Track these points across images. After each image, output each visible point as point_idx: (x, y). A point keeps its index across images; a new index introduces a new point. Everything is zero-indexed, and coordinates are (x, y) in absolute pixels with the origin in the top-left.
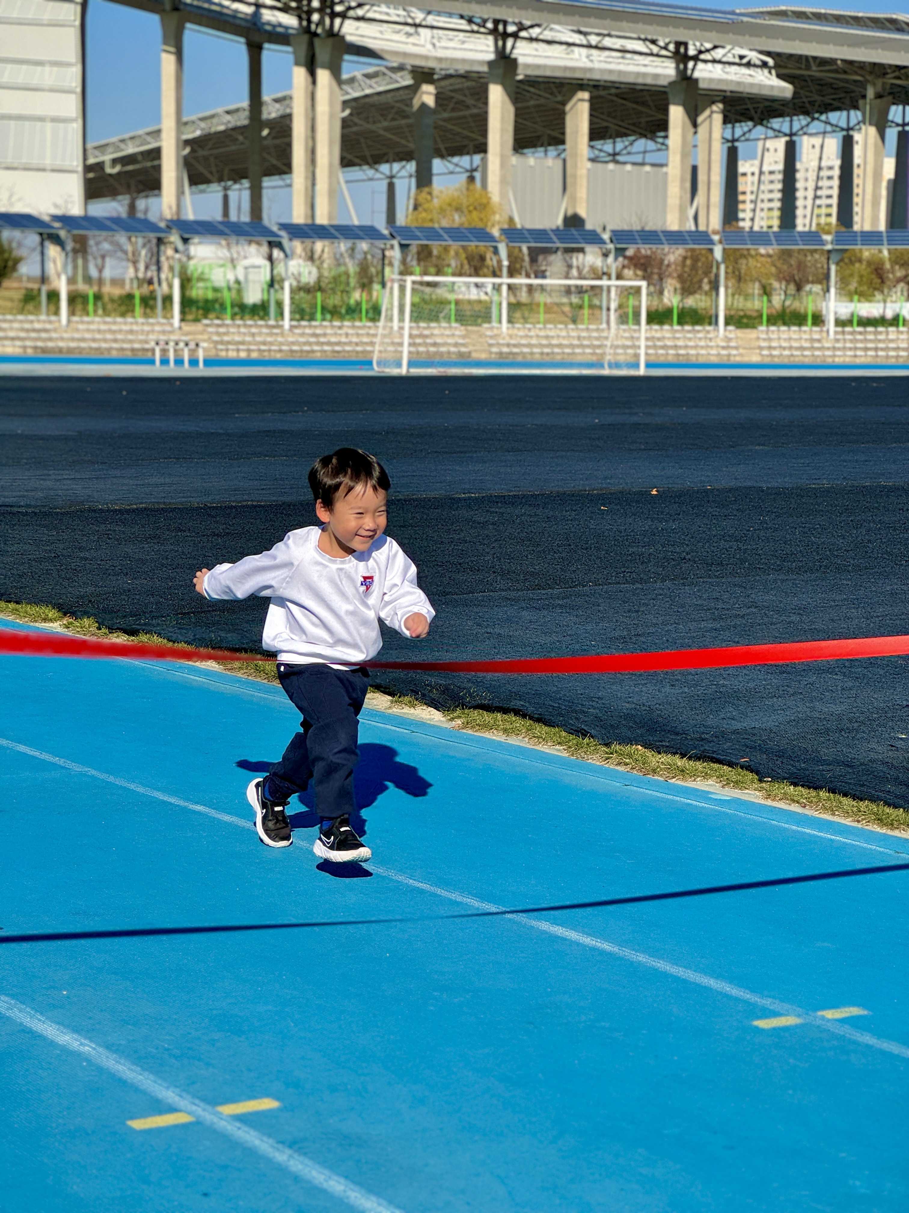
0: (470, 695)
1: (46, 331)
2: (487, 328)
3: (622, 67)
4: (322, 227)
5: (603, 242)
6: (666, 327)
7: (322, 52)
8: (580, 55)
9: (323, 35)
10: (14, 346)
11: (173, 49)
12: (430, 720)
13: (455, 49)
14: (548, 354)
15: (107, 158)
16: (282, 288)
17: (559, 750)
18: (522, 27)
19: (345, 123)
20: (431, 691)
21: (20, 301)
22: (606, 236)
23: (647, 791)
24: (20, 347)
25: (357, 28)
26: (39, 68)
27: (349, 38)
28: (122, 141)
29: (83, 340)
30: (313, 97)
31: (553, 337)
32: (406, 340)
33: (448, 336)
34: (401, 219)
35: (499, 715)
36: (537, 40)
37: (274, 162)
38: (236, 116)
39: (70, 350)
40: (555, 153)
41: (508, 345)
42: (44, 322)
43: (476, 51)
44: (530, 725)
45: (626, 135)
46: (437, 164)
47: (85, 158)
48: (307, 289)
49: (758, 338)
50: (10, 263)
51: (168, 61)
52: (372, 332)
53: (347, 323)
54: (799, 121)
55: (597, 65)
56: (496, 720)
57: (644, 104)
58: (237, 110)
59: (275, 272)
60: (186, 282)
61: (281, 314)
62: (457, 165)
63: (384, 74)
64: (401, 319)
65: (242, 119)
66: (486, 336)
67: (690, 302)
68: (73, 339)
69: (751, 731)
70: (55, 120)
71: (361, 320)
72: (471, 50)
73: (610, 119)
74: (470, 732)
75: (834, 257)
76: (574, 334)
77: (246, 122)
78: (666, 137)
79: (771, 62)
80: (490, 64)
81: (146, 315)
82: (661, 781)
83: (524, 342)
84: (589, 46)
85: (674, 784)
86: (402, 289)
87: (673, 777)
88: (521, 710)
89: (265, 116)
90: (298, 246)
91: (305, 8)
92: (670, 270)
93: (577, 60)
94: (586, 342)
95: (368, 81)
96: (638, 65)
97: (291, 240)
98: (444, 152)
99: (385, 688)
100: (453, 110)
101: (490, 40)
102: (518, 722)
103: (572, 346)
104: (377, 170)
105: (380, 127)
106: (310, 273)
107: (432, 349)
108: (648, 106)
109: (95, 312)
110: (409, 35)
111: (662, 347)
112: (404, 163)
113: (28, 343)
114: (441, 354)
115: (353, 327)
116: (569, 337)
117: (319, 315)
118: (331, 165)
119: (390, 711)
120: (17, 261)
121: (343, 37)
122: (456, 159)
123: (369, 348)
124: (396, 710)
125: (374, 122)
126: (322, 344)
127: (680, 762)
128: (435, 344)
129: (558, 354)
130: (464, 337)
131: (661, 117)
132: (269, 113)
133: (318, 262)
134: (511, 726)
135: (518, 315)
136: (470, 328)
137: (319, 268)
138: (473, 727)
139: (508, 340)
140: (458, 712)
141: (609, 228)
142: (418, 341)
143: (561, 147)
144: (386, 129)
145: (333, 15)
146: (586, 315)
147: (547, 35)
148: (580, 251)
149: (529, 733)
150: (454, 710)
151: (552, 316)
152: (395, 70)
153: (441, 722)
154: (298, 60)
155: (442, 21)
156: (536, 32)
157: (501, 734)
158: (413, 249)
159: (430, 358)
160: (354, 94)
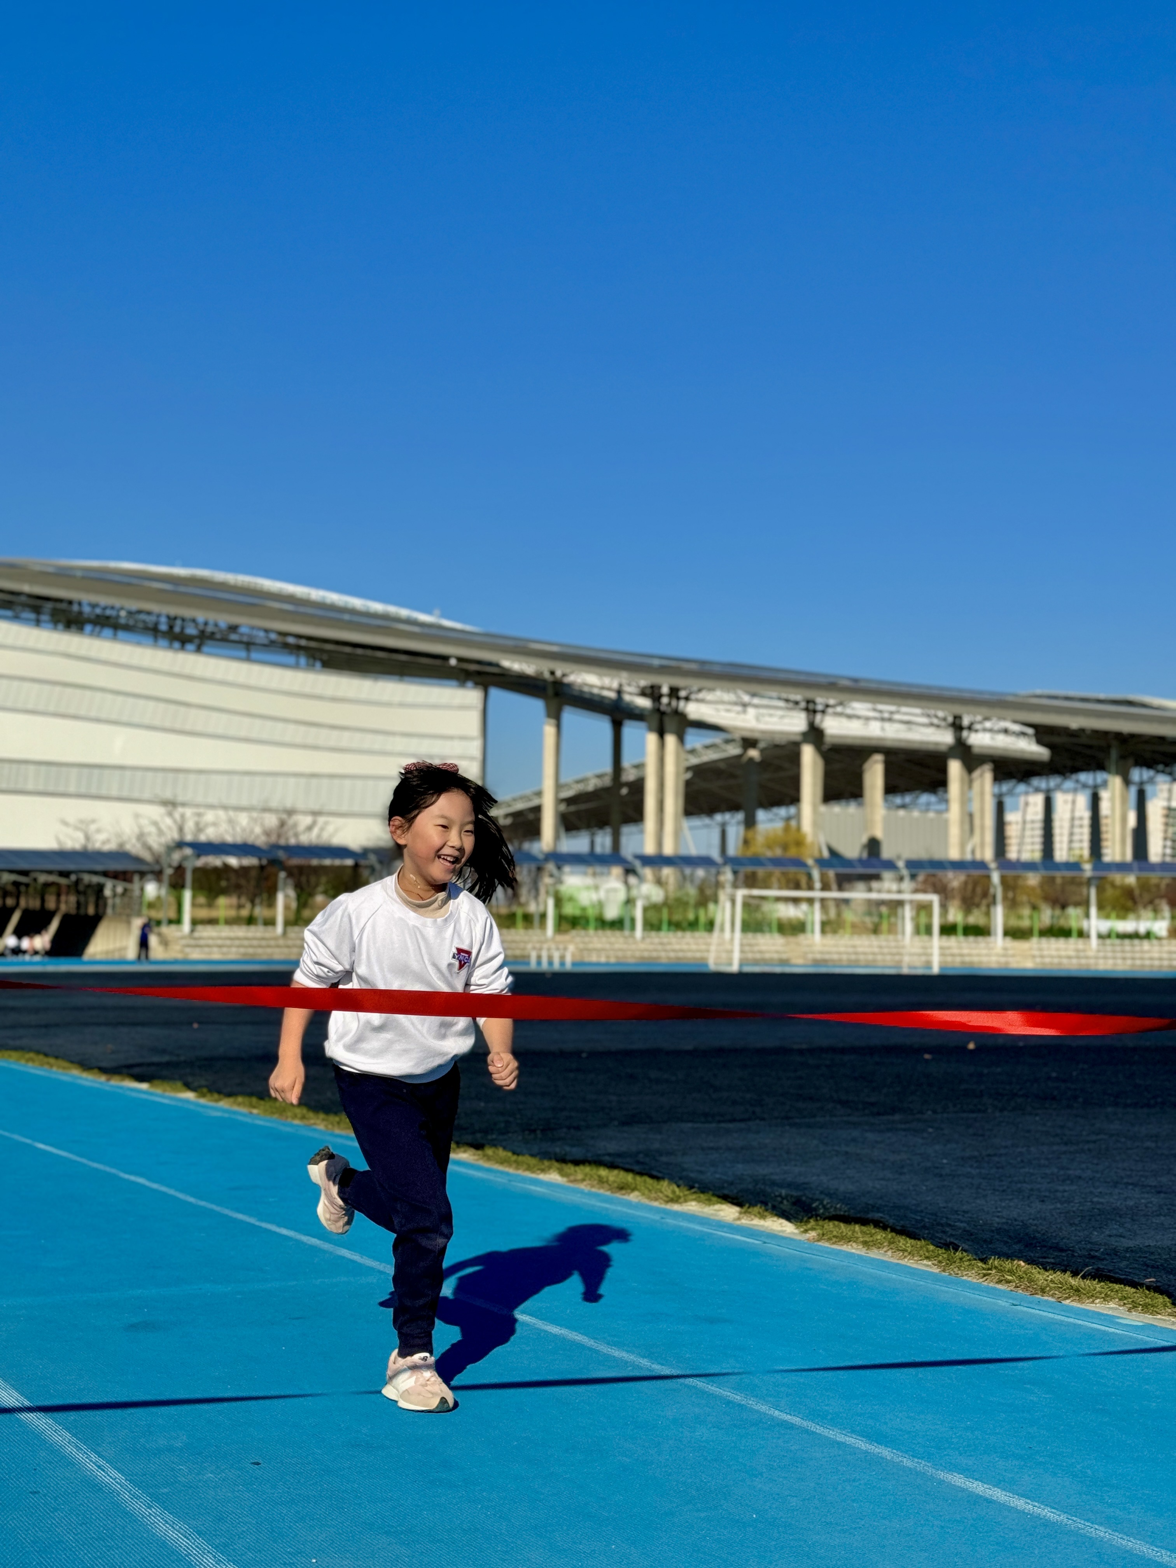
0: (824, 1207)
2: (802, 939)
4: (669, 858)
5: (899, 868)
6: (953, 938)
7: (669, 723)
8: (875, 727)
9: (671, 714)
11: (553, 722)
12: (782, 1231)
14: (854, 960)
16: (636, 907)
17: (928, 1266)
18: (827, 706)
19: (688, 784)
22: (901, 864)
23: (1041, 1313)
25: (698, 709)
26: (449, 742)
27: (691, 716)
28: (514, 800)
30: (662, 761)
31: (858, 946)
32: (737, 948)
33: (771, 945)
34: (731, 852)
35: (857, 1227)
36: (840, 714)
37: (630, 813)
38: (602, 779)
40: (854, 804)
41: (821, 952)
43: (792, 725)
44: (892, 1237)
45: (913, 790)
46: (761, 815)
48: (656, 907)
49: (1031, 949)
51: (549, 730)
52: (708, 941)
53: (687, 934)
54: (1054, 781)
55: (890, 736)
56: (854, 1231)
58: (603, 775)
59: (630, 894)
60: (559, 902)
61: (633, 927)
62: (776, 813)
63: (719, 746)
64: (733, 931)
65: (607, 782)
66: (803, 945)
67: (972, 920)
69: (1146, 1249)
71: (699, 931)
72: (787, 724)
73: (899, 778)
74: (827, 1244)
75: (1094, 882)
76: (875, 943)
77: (609, 784)
78: (947, 792)
79: (1030, 731)
80: (803, 733)
81: (526, 928)
82: (1053, 1302)
83: (834, 949)
84: (884, 720)
85: (1067, 1306)
86: (733, 902)
87: (1067, 1298)
88: (881, 1222)
89: (625, 778)
90: (648, 872)
91: (657, 694)
92: (954, 892)
93: (873, 732)
94: (886, 951)
95: (706, 751)
96: (922, 735)
97: (643, 867)
98: (765, 804)
99: (733, 1199)
100: (774, 772)
101: (803, 715)
102: (880, 1235)
104: (712, 819)
105: (714, 786)
106: (658, 895)
107: (758, 956)
108: (929, 768)
110: (738, 713)
111: (950, 955)
112: (734, 813)
114: (765, 959)
115: (693, 937)
116: (872, 946)
117: (665, 926)
118: (676, 814)
119: (738, 1222)
121: (686, 715)
122: (775, 810)
123: (706, 953)
124: (745, 1221)
125: (711, 782)
126: (667, 950)
127: (1075, 1282)
128: (760, 952)
130: (784, 946)
132: (628, 776)
133: (665, 887)
134: (871, 1239)
135: (828, 928)
136: (789, 938)
137: (665, 891)
138: (829, 1239)
139: (820, 948)
140: (812, 1222)
141: (902, 858)
142: (747, 948)
143: (860, 799)
144: (720, 787)
145: (678, 698)
146: (885, 926)
147: (848, 711)
148: (877, 877)
149: (892, 1246)
150: (807, 1222)
151: (857, 929)
152: (728, 741)
153: (794, 1233)
154: (650, 729)
155: (765, 702)
156: (839, 709)
157: (861, 1247)
158: (741, 876)
159: (756, 962)
160: (694, 761)
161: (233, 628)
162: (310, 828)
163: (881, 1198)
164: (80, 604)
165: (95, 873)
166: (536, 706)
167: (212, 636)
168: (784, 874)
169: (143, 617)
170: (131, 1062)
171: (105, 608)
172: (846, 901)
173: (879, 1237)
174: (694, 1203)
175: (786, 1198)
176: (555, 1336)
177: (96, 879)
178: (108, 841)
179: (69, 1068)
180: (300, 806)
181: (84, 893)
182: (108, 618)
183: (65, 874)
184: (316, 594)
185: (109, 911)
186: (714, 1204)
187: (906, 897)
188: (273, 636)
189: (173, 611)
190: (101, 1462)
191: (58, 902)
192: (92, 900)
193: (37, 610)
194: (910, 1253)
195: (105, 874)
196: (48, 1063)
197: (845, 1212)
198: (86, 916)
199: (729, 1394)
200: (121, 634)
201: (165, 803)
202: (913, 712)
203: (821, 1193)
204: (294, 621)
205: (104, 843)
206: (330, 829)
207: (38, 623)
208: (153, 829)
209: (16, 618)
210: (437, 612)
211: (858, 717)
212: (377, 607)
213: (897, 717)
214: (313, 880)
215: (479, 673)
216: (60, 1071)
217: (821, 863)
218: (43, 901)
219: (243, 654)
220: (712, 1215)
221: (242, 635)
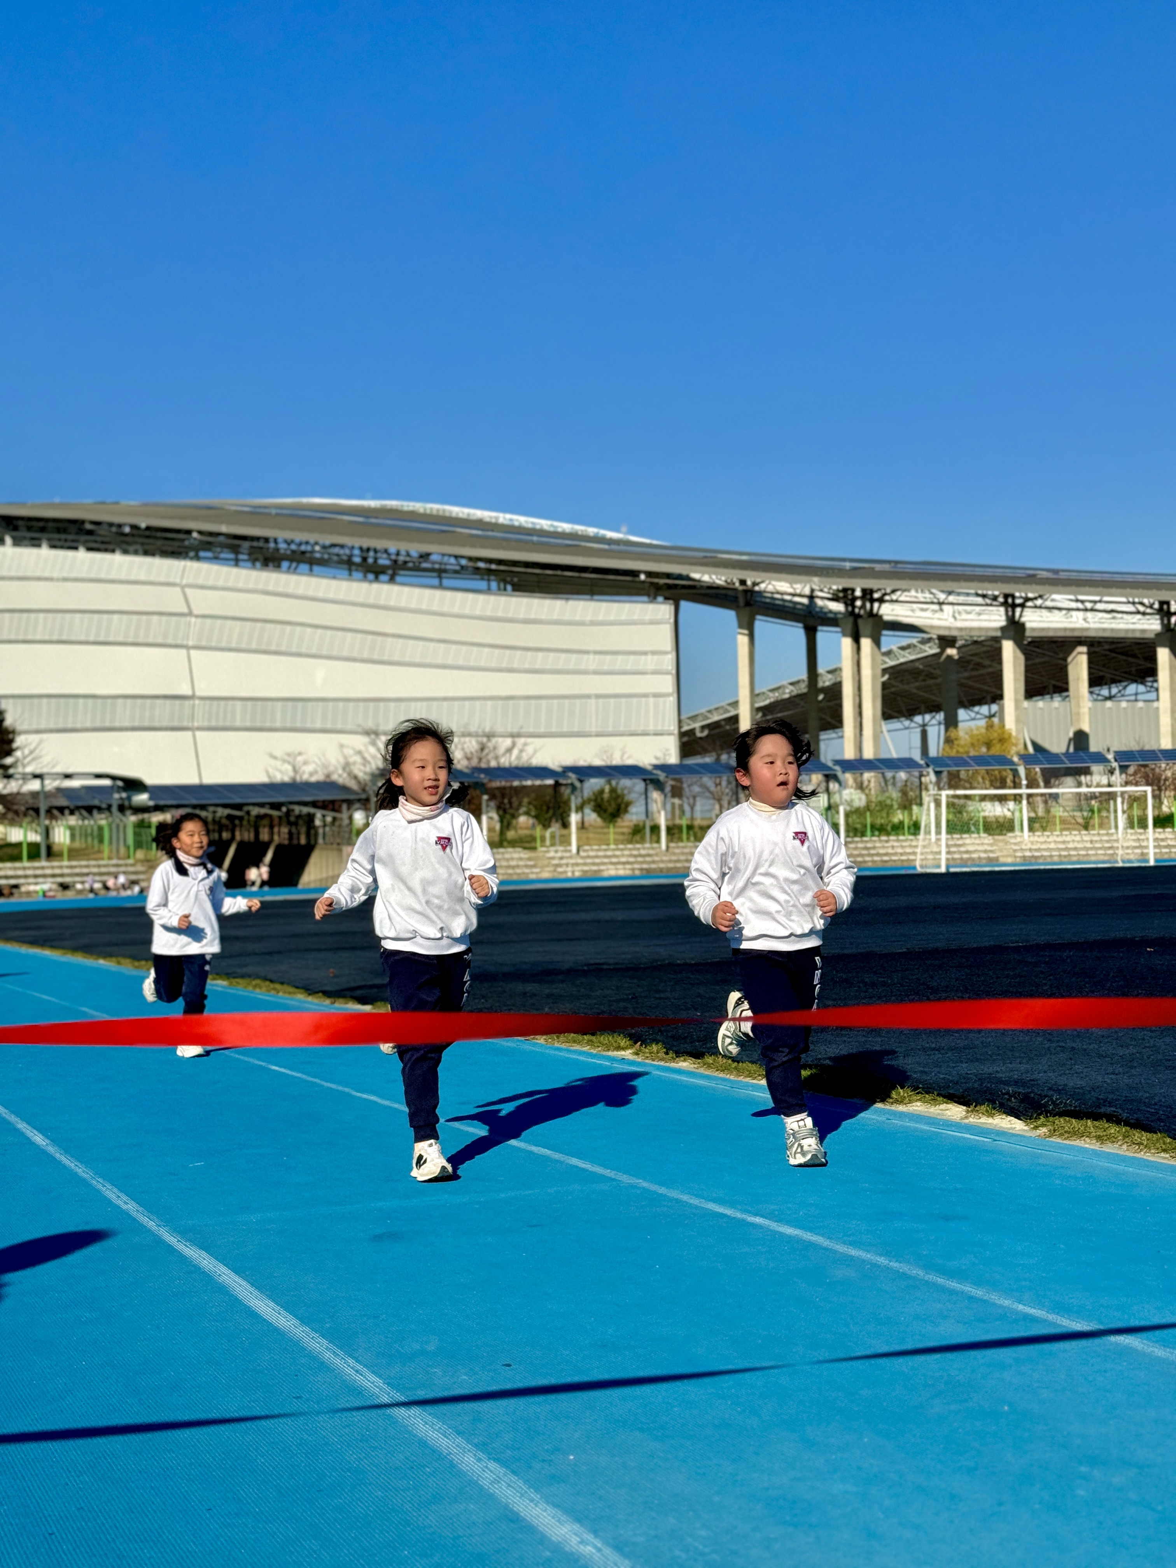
0: (1054, 1103)
1: (649, 855)
2: (1011, 837)
3: (1114, 626)
4: (869, 762)
5: (1108, 761)
6: (1169, 830)
7: (865, 626)
8: (1077, 618)
9: (865, 616)
10: (625, 869)
11: (746, 632)
12: (1012, 1128)
13: (972, 620)
14: (1065, 856)
15: (697, 725)
16: (838, 812)
17: (1166, 1158)
18: (1027, 599)
19: (885, 686)
20: (1009, 1100)
21: (629, 834)
22: (1110, 756)
24: (630, 869)
25: (893, 610)
26: (643, 657)
27: (886, 618)
28: (710, 711)
29: (678, 861)
30: (858, 664)
31: (1069, 842)
32: (944, 850)
33: (978, 844)
34: (933, 752)
35: (1089, 1122)
36: (1040, 607)
37: (829, 720)
38: (797, 686)
39: (669, 869)
40: (1059, 699)
41: (1030, 850)
42: (648, 848)
43: (990, 621)
44: (1126, 1131)
45: (1120, 681)
46: (962, 714)
47: (680, 727)
48: (858, 812)
50: (623, 806)
51: (743, 640)
52: (914, 843)
53: (892, 838)
55: (1092, 626)
56: (1086, 1126)
57: (1134, 656)
58: (798, 682)
59: (832, 801)
62: (977, 713)
63: (915, 646)
64: (938, 832)
65: (803, 688)
66: (1011, 843)
68: (670, 861)
70: (656, 695)
71: (904, 834)
72: (986, 620)
73: (1105, 669)
74: (1059, 1140)
76: (1086, 838)
77: (805, 690)
78: (1156, 681)
80: (1002, 629)
83: (1044, 846)
84: (1086, 610)
86: (938, 804)
88: (1115, 1116)
89: (820, 684)
90: (849, 777)
91: (850, 597)
92: (1167, 783)
93: (1075, 622)
94: (1098, 845)
95: (902, 652)
96: (1127, 623)
97: (844, 772)
98: (966, 703)
99: (959, 1098)
100: (973, 670)
101: (1002, 610)
102: (1113, 1129)
103: (1087, 849)
104: (912, 721)
105: (912, 687)
106: (860, 799)
107: (965, 856)
108: (1138, 658)
109: (688, 839)
110: (934, 611)
111: (1166, 847)
112: (934, 714)
113: (636, 866)
114: (973, 859)
115: (898, 840)
116: (1083, 841)
117: (869, 832)
118: (874, 716)
119: (966, 1121)
120: (628, 804)
121: (881, 617)
122: (976, 709)
123: (912, 857)
124: (973, 1120)
125: (908, 684)
126: (873, 855)
128: (967, 852)
129: (1074, 856)
130: (991, 845)
131: (1149, 665)
132: (824, 682)
133: (867, 791)
134: (1105, 1133)
135: (1037, 825)
136: (997, 837)
137: (867, 795)
138: (1061, 1135)
139: (1029, 846)
140: (1042, 1119)
141: (1112, 750)
142: (953, 849)
143: (1065, 694)
144: (918, 688)
145: (872, 601)
146: (1096, 820)
147: (1049, 604)
148: (1087, 771)
149: (1127, 1140)
150: (1037, 1118)
151: (1067, 825)
152: (924, 642)
153: (1024, 1130)
154: (845, 635)
155: (961, 599)
156: (1039, 602)
157: (1094, 1141)
158: (945, 775)
159: (964, 862)
160: (891, 663)
161: (425, 556)
162: (509, 750)
163: (1112, 1092)
164: (276, 541)
165: (305, 804)
166: (729, 616)
167: (404, 566)
168: (987, 772)
169: (336, 550)
170: (353, 985)
171: (300, 544)
172: (1055, 797)
173: (1112, 1131)
174: (919, 1104)
175: (1014, 1095)
176: (790, 1237)
177: (306, 810)
178: (316, 772)
179: (294, 993)
180: (499, 729)
181: (296, 824)
182: (303, 553)
183: (276, 806)
184: (504, 518)
185: (320, 841)
186: (940, 1104)
187: (1118, 789)
188: (464, 562)
189: (366, 543)
190: (359, 1367)
191: (272, 834)
192: (303, 830)
193: (235, 550)
194: (1146, 1147)
195: (314, 804)
196: (274, 989)
197: (1075, 1107)
198: (299, 845)
199: (970, 1289)
200: (316, 568)
201: (367, 733)
202: (1117, 600)
203: (1050, 1089)
204: (483, 546)
205: (311, 774)
206: (530, 750)
207: (237, 563)
208: (358, 759)
209: (216, 559)
210: (624, 529)
211: (1060, 609)
212: (565, 527)
213: (1099, 606)
214: (515, 800)
215: (669, 587)
216: (287, 996)
217: (1026, 759)
218: (257, 834)
219: (436, 582)
220: (939, 1114)
221: (433, 563)
